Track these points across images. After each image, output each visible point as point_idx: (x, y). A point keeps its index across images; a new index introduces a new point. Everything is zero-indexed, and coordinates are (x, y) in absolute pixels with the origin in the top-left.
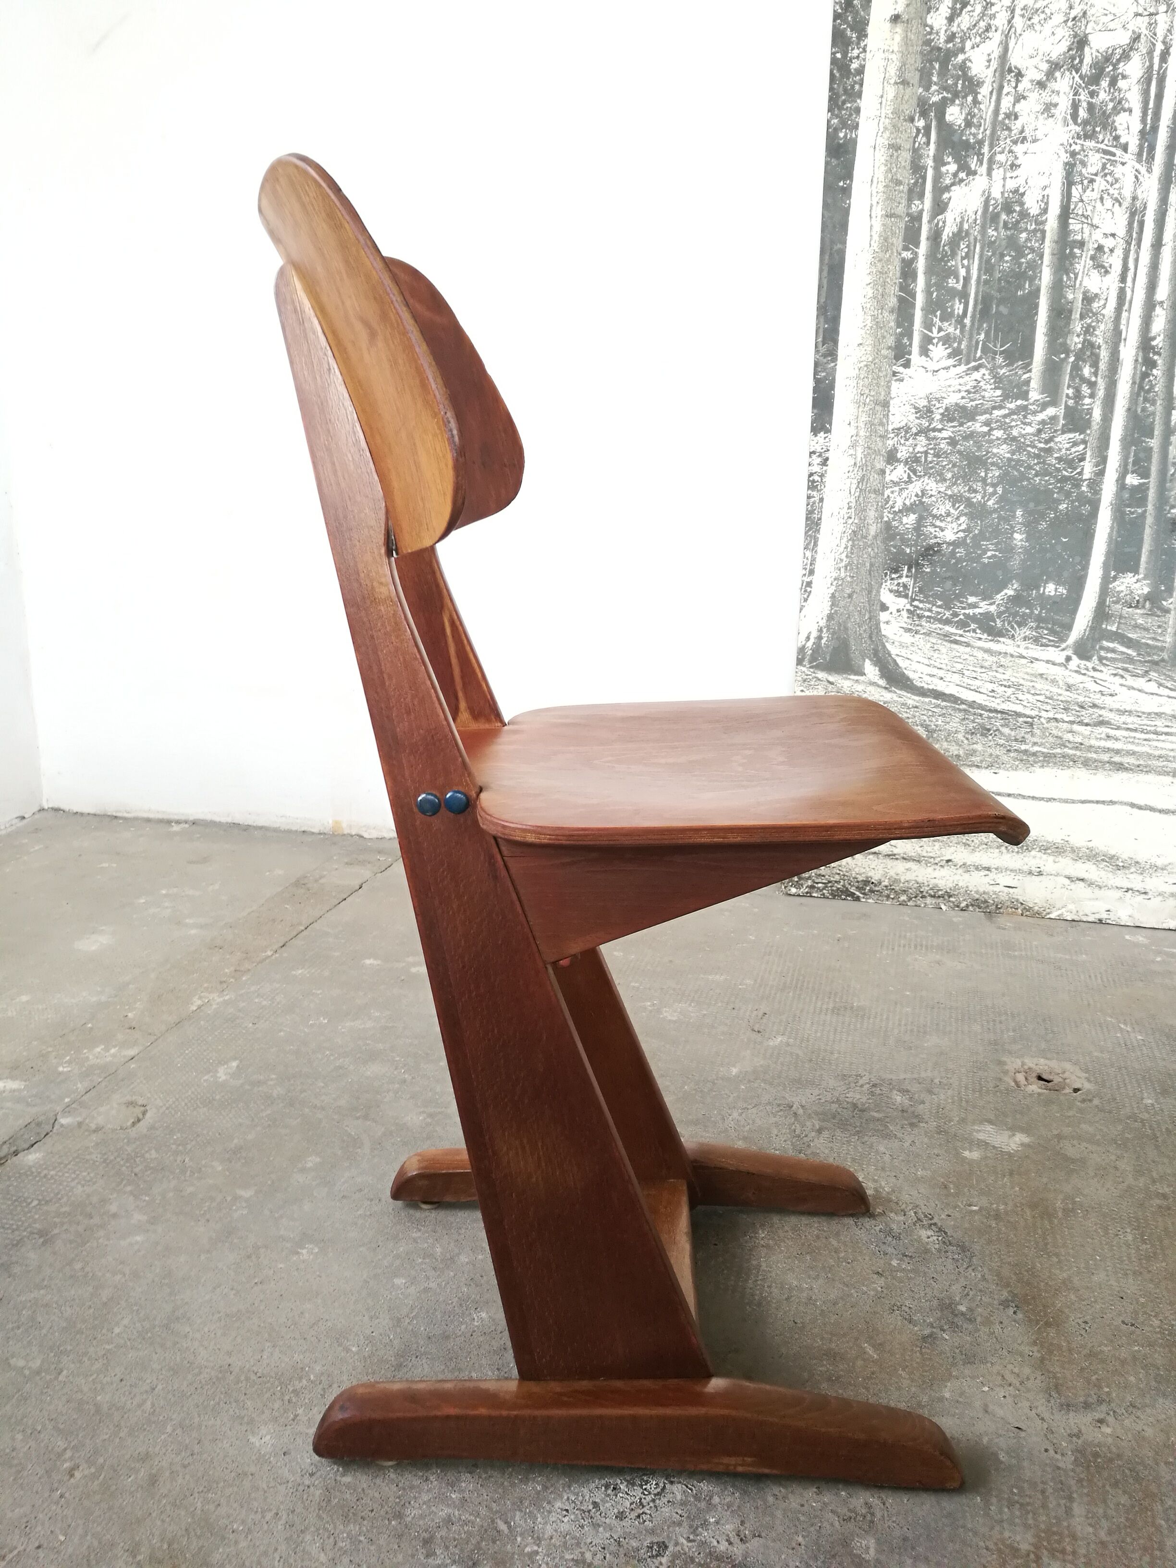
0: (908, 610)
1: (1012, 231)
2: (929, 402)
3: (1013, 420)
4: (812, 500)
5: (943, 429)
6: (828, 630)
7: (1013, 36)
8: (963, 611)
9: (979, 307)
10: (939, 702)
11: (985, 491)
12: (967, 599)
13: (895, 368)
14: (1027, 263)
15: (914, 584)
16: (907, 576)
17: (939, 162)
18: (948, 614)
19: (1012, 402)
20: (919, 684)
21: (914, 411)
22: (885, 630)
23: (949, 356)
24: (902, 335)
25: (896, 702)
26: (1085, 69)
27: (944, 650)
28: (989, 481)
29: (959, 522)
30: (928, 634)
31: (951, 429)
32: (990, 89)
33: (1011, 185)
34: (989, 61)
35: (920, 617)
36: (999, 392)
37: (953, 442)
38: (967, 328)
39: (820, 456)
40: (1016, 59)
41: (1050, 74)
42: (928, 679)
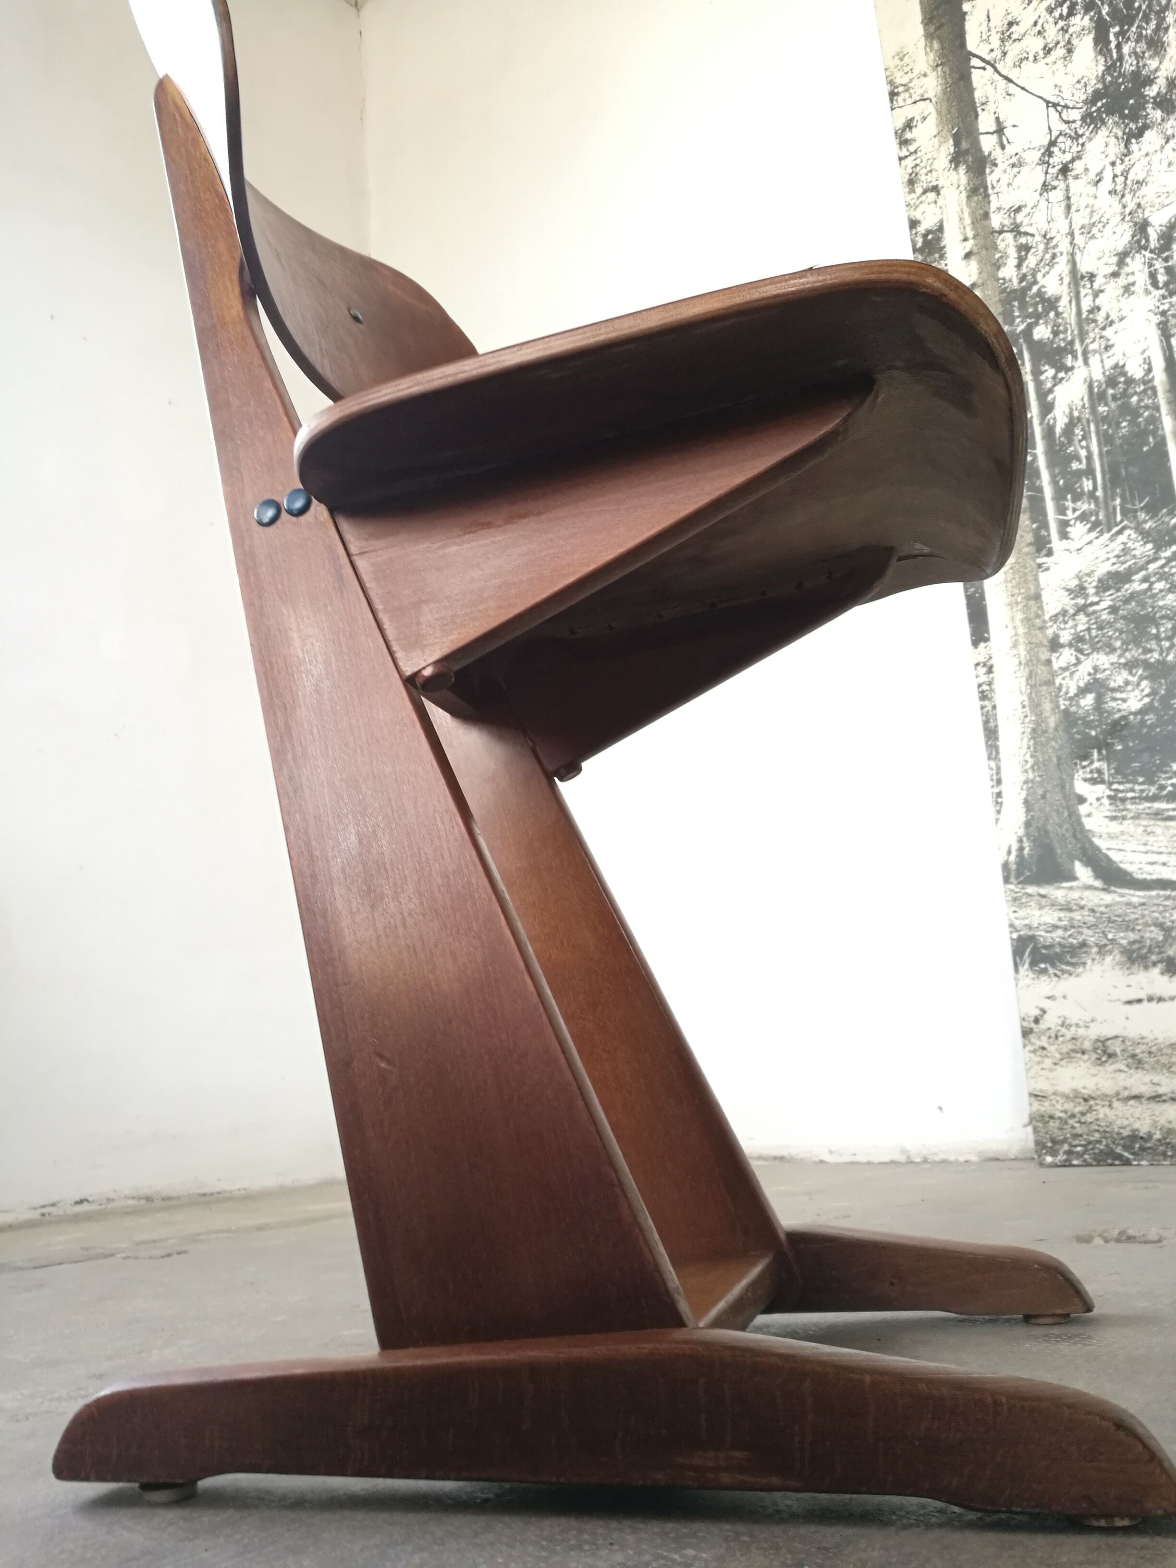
0: (1109, 797)
1: (1122, 400)
2: (1080, 580)
3: (1172, 567)
4: (986, 709)
5: (1100, 601)
6: (1028, 839)
7: (1078, 251)
8: (1170, 782)
9: (1108, 476)
10: (1168, 893)
11: (1161, 646)
12: (1171, 767)
13: (1039, 561)
14: (1145, 420)
15: (1109, 766)
16: (1099, 760)
17: (1037, 373)
18: (1153, 790)
19: (1166, 550)
20: (1140, 876)
21: (1067, 593)
22: (1089, 824)
23: (1090, 530)
24: (1038, 529)
25: (1119, 903)
26: (1153, 243)
27: (1159, 831)
28: (1163, 635)
29: (1141, 688)
30: (1137, 817)
31: (1109, 598)
32: (1068, 299)
33: (1109, 363)
34: (1061, 279)
35: (1123, 800)
36: (1150, 546)
37: (1113, 610)
38: (1101, 500)
39: (985, 665)
40: (1084, 267)
41: (1121, 263)
42: (1150, 868)
